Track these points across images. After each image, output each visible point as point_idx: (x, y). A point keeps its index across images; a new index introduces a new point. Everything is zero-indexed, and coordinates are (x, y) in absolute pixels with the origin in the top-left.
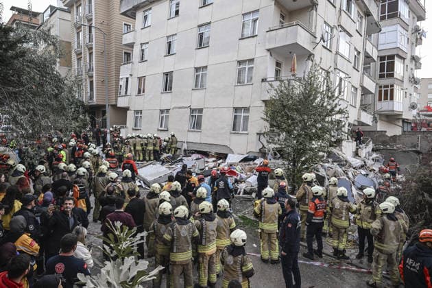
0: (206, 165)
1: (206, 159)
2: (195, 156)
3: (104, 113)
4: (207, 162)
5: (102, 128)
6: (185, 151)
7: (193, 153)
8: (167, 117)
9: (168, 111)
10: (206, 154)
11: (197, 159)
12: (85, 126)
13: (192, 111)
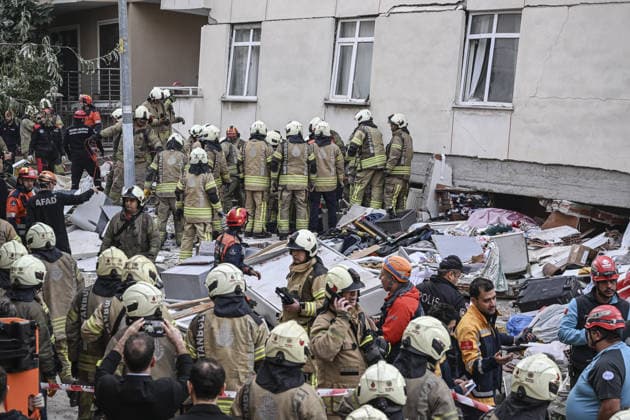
0: (534, 255)
1: (535, 232)
2: (483, 218)
3: (110, 36)
4: (539, 244)
5: (103, 97)
6: (440, 193)
7: (474, 205)
8: (365, 49)
9: (368, 21)
10: (531, 209)
11: (492, 232)
12: (37, 90)
13: (473, 19)
